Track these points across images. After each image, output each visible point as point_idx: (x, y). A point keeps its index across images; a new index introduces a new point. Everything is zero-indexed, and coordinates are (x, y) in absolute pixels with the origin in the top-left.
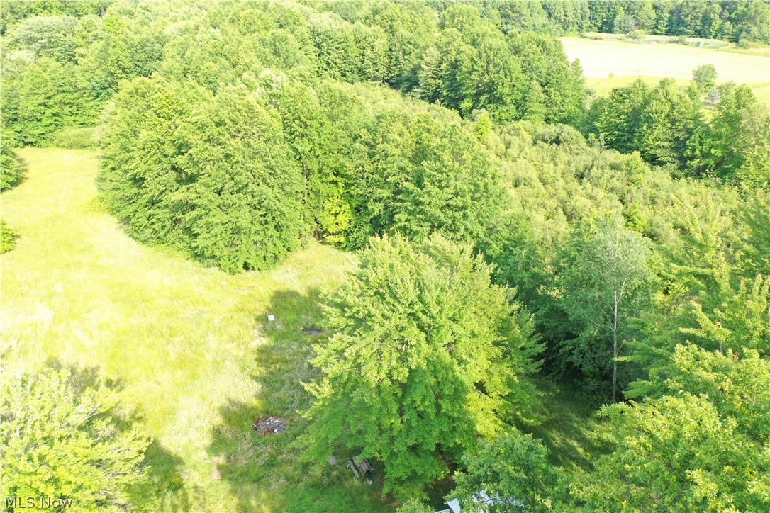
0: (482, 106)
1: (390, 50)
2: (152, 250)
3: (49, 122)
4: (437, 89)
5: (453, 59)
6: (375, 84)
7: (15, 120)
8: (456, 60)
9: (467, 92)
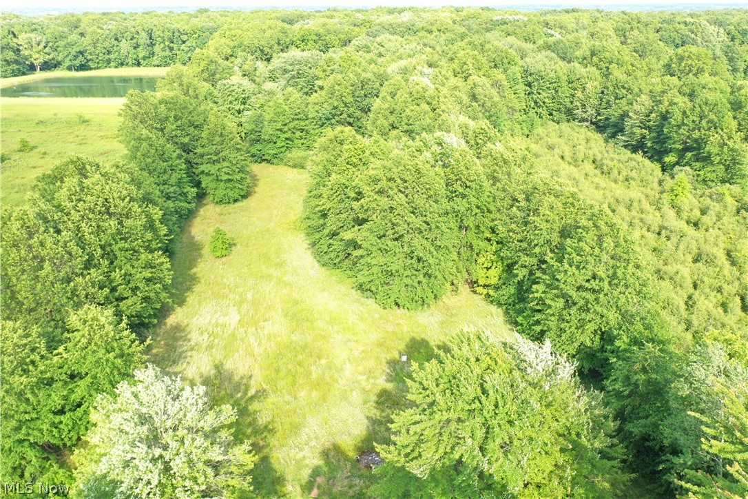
0: (687, 162)
1: (603, 92)
2: (328, 272)
3: (282, 144)
4: (642, 138)
5: (664, 110)
6: (582, 126)
7: (258, 141)
8: (667, 112)
9: (673, 146)
